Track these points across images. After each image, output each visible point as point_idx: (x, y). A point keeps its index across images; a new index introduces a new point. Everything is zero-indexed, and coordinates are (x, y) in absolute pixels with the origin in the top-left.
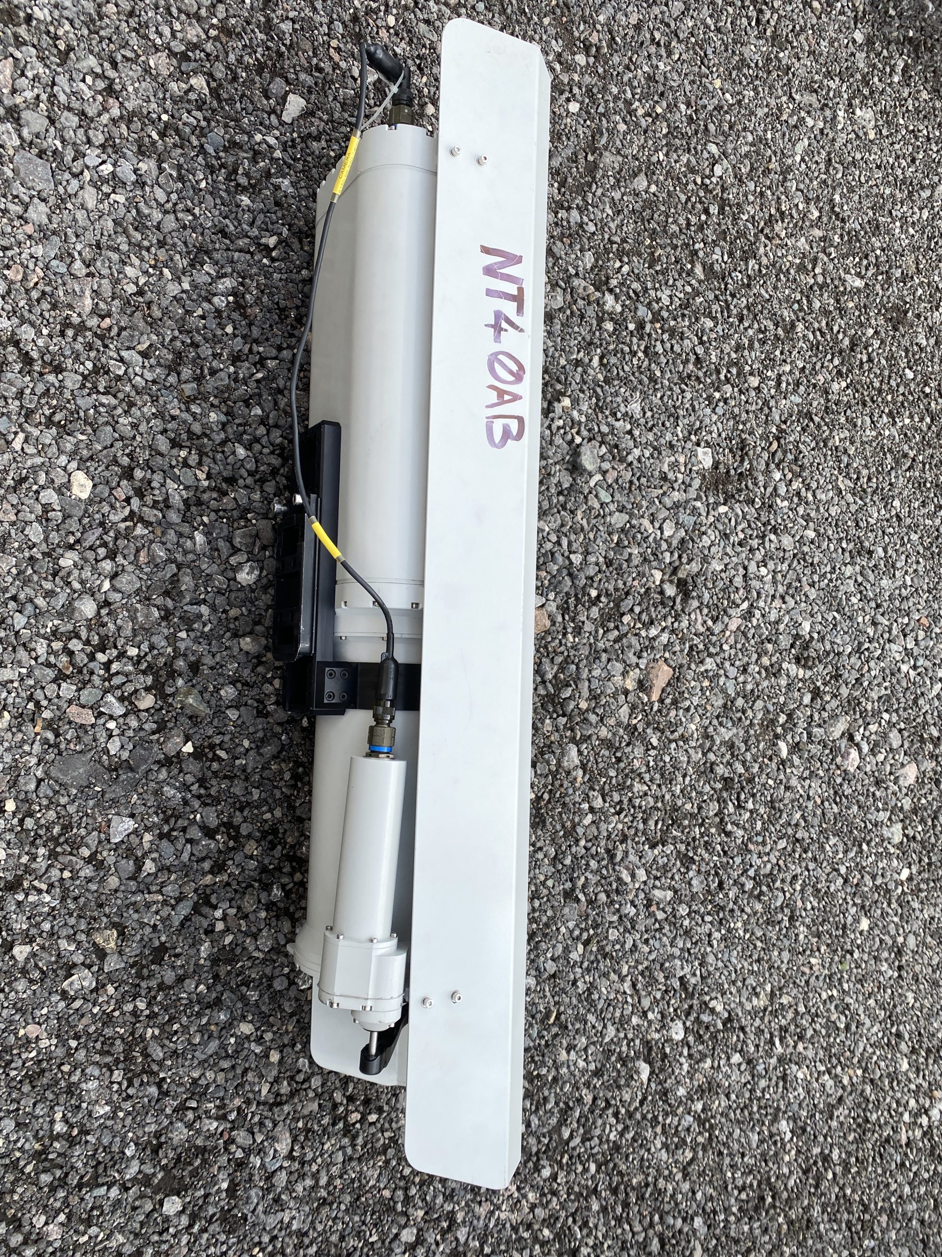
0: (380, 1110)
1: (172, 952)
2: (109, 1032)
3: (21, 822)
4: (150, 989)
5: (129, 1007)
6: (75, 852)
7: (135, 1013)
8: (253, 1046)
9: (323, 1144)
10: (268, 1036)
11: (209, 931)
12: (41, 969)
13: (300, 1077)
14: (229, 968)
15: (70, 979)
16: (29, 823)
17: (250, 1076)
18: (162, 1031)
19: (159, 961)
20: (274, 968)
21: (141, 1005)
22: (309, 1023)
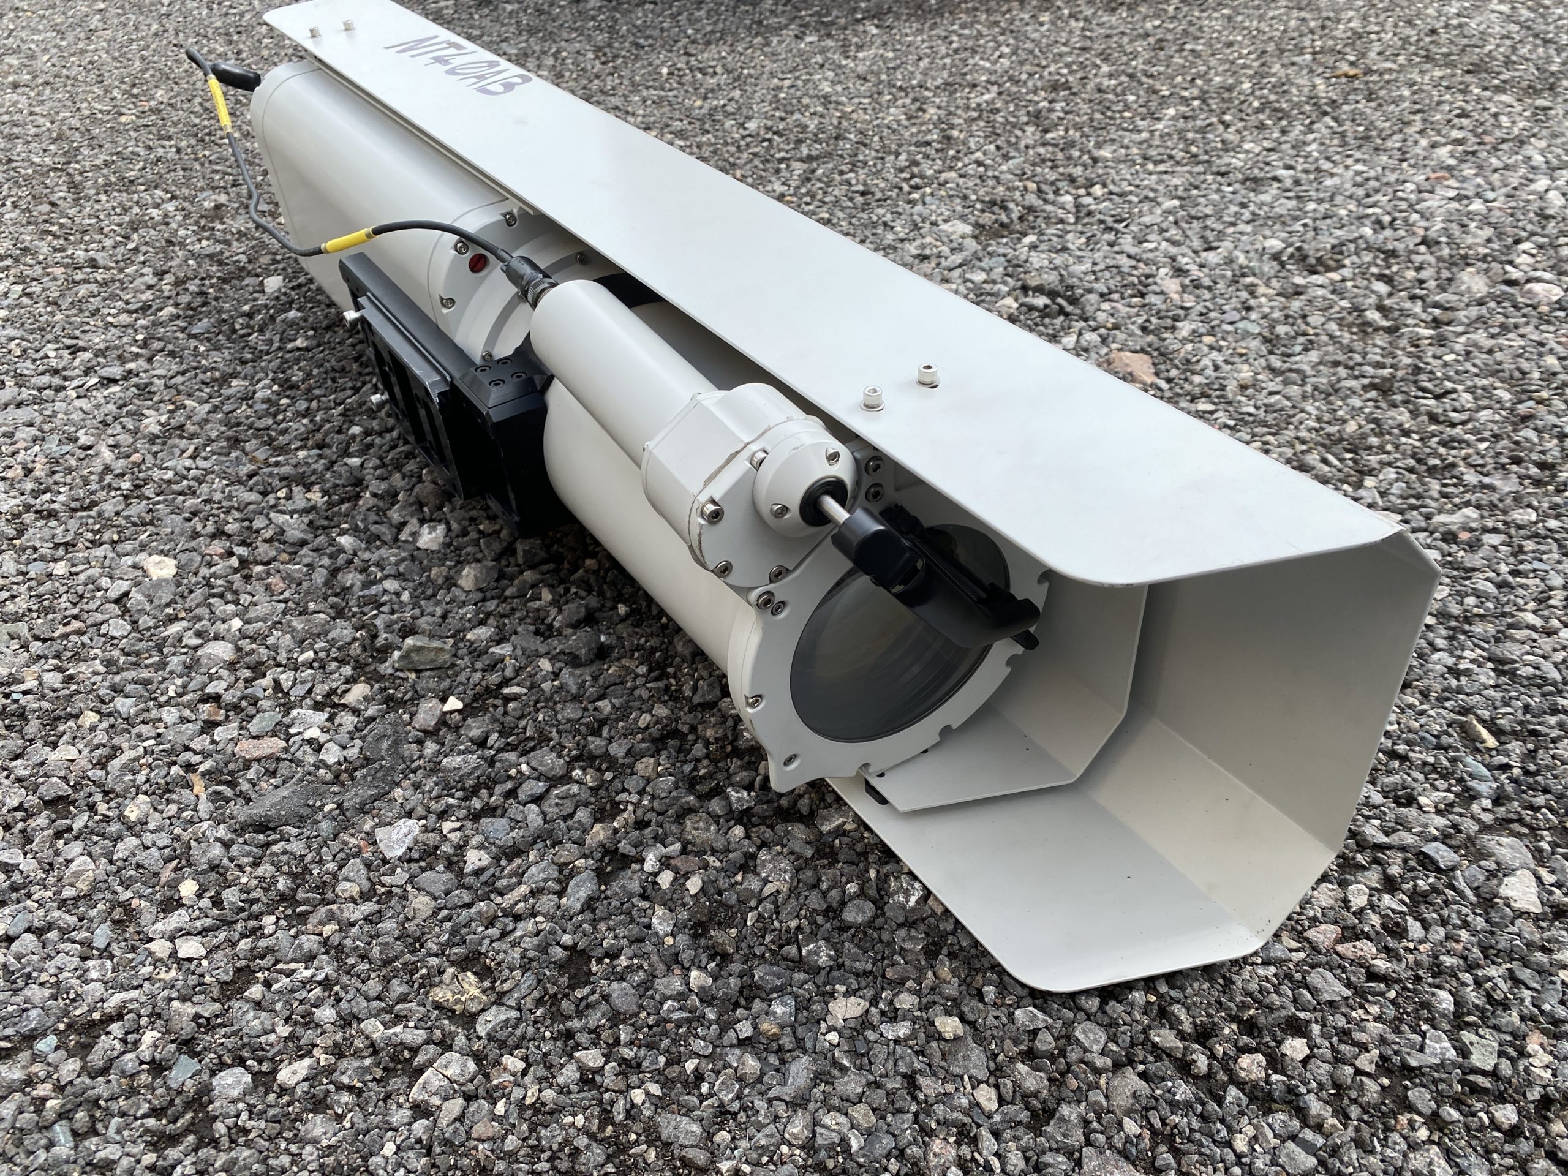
0: (1297, 1028)
1: (599, 952)
2: (551, 1136)
3: (217, 902)
4: (596, 1031)
5: (569, 1074)
6: (330, 896)
7: (588, 1079)
8: (890, 1031)
9: (1229, 1144)
10: (906, 1001)
11: (649, 892)
12: (351, 1089)
13: (1046, 1042)
14: (733, 932)
15: (421, 1080)
16: (231, 896)
17: (929, 1086)
18: (666, 1083)
19: (581, 978)
20: (824, 894)
21: (592, 1058)
22: (976, 943)
